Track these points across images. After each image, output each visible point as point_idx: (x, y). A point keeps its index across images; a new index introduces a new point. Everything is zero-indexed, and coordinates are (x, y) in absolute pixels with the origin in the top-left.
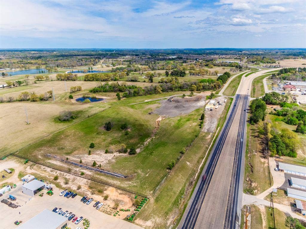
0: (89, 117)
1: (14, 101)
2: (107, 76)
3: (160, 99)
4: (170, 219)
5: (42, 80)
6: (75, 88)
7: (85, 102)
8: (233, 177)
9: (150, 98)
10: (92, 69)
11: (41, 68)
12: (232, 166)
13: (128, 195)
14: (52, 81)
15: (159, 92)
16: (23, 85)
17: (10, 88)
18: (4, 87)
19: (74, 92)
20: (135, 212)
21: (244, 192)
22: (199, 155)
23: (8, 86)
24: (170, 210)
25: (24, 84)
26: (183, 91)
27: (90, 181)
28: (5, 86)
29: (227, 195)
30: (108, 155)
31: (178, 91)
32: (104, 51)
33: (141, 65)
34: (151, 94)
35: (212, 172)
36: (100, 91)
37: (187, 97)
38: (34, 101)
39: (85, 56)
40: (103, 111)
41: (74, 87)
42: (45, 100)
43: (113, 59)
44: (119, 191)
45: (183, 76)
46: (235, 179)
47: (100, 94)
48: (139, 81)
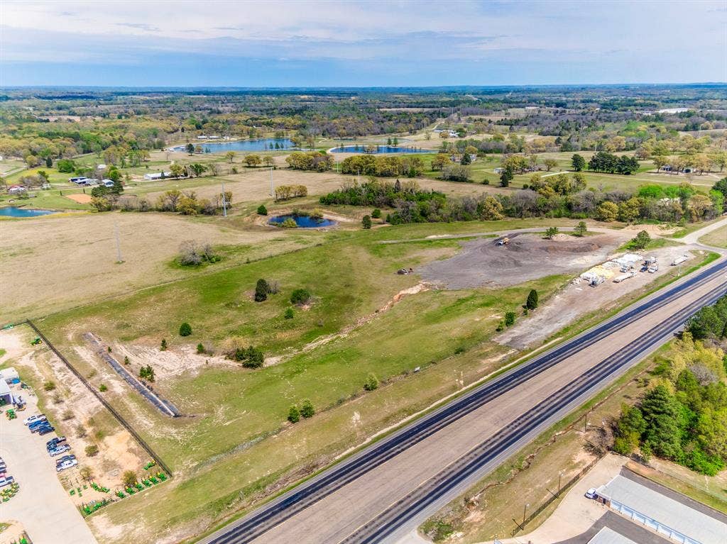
0: (248, 262)
1: (151, 210)
2: (393, 164)
3: (474, 235)
4: (170, 538)
5: (257, 165)
6: (288, 189)
7: (283, 226)
8: (435, 481)
9: (450, 231)
10: (396, 143)
11: (285, 137)
12: (468, 452)
13: (142, 458)
14: (275, 169)
15: (492, 215)
16: (206, 176)
17: (177, 179)
18: (163, 177)
19: (284, 200)
20: (115, 497)
21: (418, 529)
22: (405, 403)
23: (172, 177)
24: (190, 516)
25: (208, 173)
26: (573, 218)
27: (104, 407)
28: (166, 174)
29: (364, 522)
30: (201, 357)
31: (556, 217)
32: (481, 92)
33: (542, 134)
34: (466, 220)
35: (394, 453)
36: (343, 202)
37: (560, 238)
38: (185, 214)
39: (415, 107)
40: (296, 251)
41: (287, 186)
42: (209, 214)
43: (472, 117)
44: (134, 445)
45: (628, 173)
46: (436, 487)
47: (337, 209)
48: (471, 182)
